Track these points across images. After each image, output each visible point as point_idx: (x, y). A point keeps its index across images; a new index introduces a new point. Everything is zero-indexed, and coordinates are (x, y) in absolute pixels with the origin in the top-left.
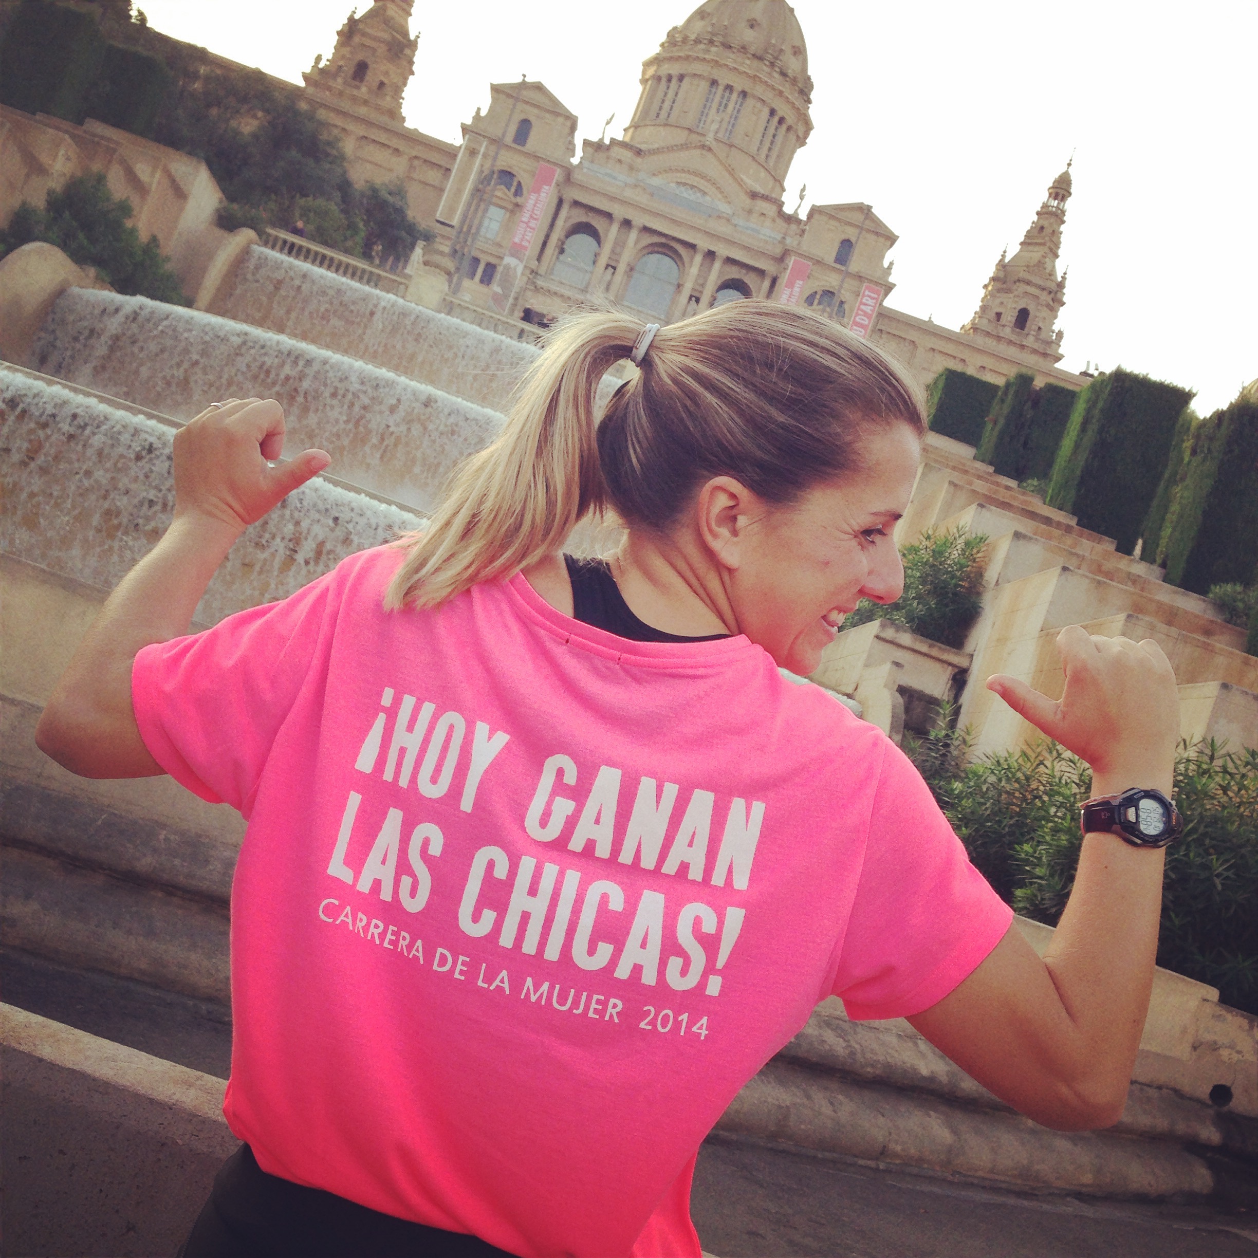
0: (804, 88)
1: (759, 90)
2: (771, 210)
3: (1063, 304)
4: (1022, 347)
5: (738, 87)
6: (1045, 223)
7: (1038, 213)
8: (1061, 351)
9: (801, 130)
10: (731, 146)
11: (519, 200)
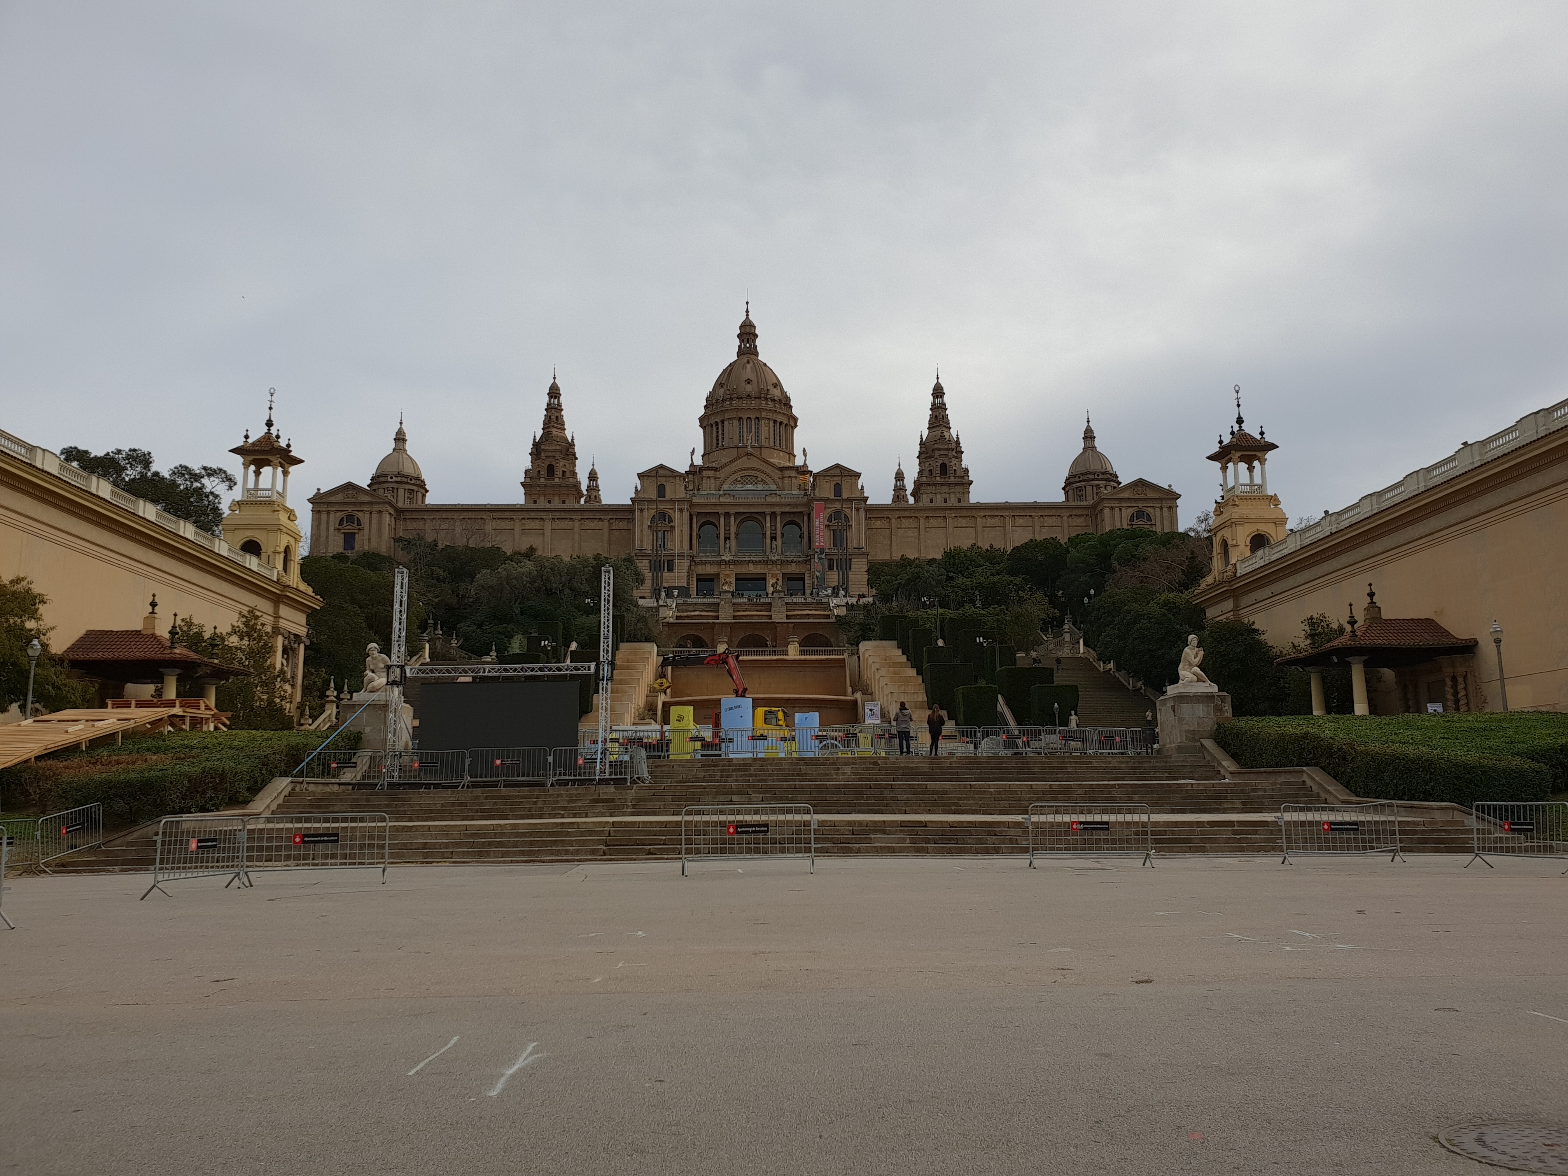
0: (786, 402)
1: (764, 414)
2: (793, 473)
3: (963, 452)
4: (949, 484)
5: (753, 417)
6: (937, 414)
7: (931, 409)
8: (970, 479)
9: (792, 424)
10: (761, 448)
11: (672, 524)
